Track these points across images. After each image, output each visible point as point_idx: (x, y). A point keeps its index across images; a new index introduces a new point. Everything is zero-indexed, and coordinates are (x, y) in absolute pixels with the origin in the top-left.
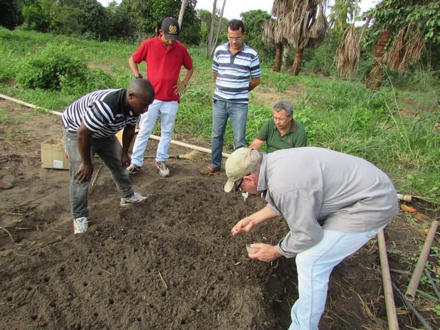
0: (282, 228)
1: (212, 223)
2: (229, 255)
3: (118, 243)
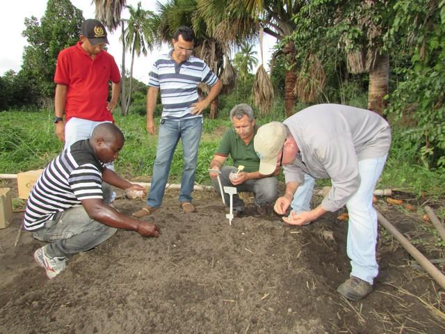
1: (203, 255)
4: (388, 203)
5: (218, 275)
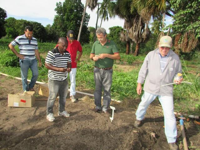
0: (131, 136)
1: (94, 134)
4: (194, 123)
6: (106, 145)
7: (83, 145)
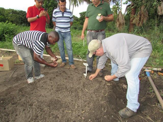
0: (106, 89)
1: (69, 90)
2: (78, 106)
3: (14, 107)
4: (158, 74)
5: (70, 99)
6: (82, 99)
7: (57, 101)
